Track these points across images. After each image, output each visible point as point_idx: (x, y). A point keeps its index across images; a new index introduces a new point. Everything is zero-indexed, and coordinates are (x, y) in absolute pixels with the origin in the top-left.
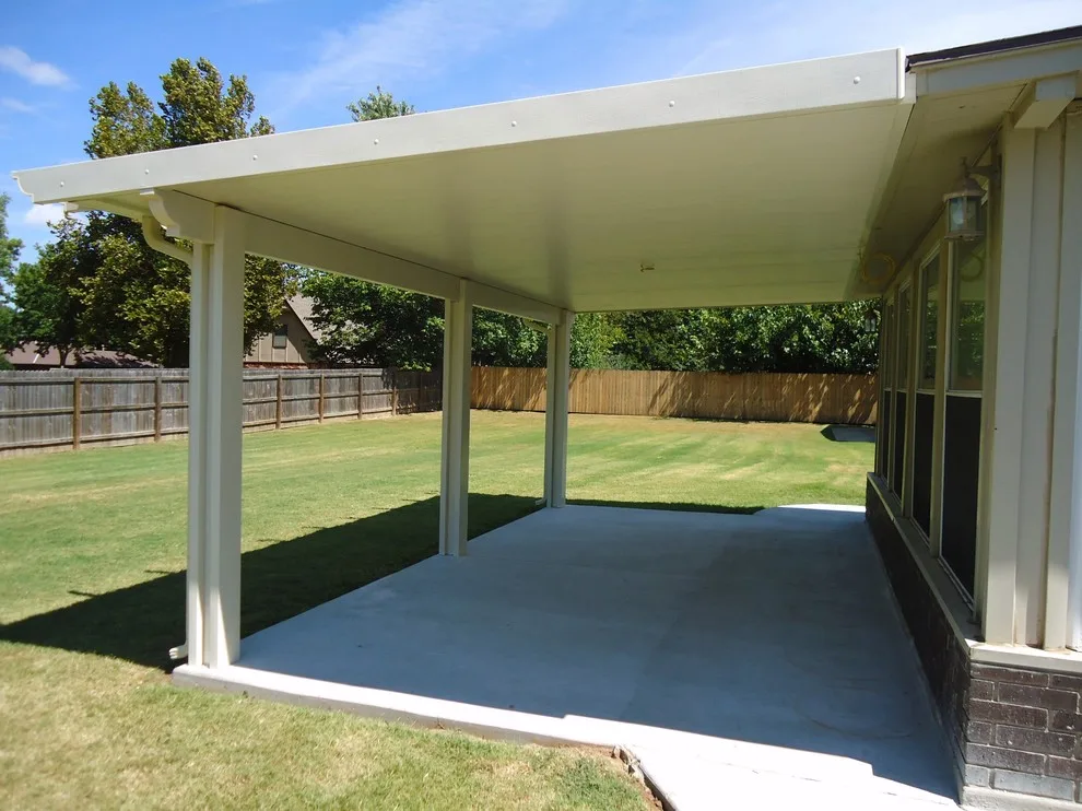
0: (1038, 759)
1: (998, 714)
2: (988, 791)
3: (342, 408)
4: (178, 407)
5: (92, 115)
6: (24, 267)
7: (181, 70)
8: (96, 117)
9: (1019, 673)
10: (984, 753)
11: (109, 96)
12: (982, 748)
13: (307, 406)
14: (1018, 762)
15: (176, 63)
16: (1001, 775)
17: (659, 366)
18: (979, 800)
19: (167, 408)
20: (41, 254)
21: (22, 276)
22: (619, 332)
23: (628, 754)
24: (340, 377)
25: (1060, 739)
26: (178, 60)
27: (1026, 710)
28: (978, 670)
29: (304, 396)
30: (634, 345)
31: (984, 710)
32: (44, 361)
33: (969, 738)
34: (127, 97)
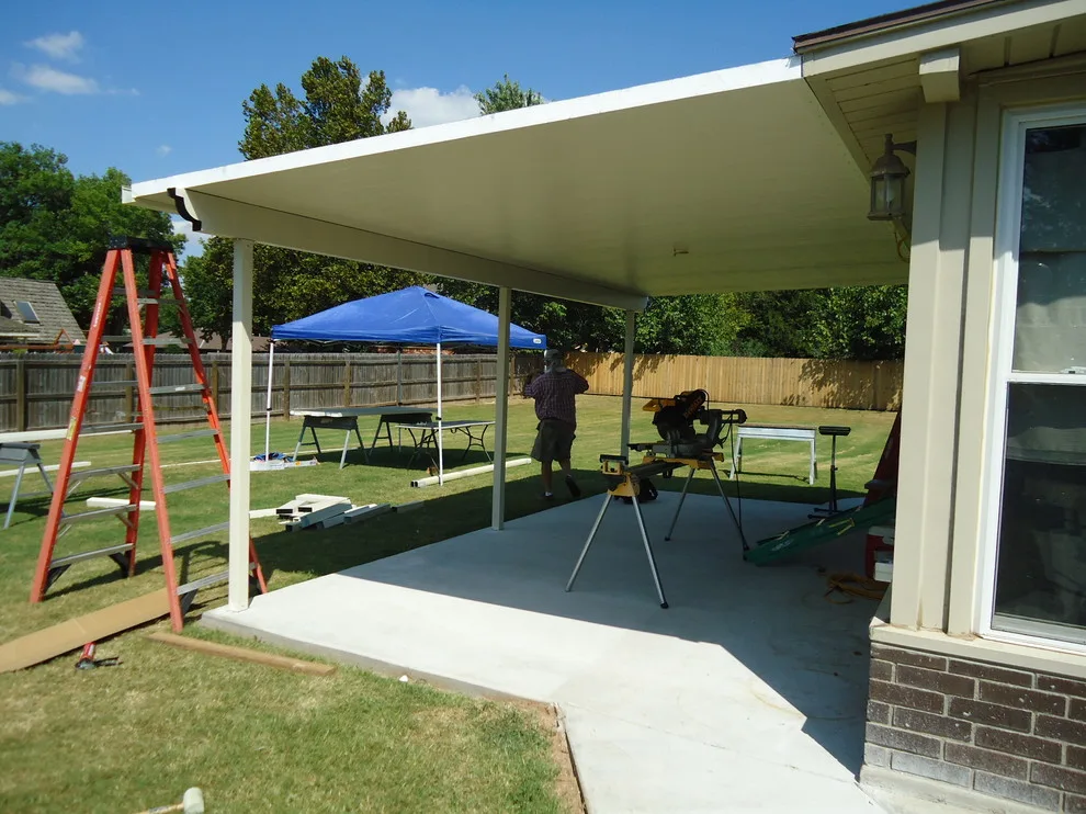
0: (935, 744)
1: (895, 695)
2: (885, 771)
3: (460, 391)
4: (305, 389)
5: (245, 117)
6: (191, 260)
7: (323, 68)
8: (248, 119)
9: (918, 656)
10: (883, 733)
11: (261, 97)
12: (882, 729)
13: (426, 389)
14: (917, 746)
15: (316, 62)
16: (899, 756)
17: (793, 353)
18: (876, 779)
19: (295, 389)
20: (206, 248)
21: (190, 269)
22: (746, 318)
23: (558, 711)
24: (458, 362)
25: (957, 725)
26: (319, 58)
27: (923, 693)
28: (877, 650)
29: (423, 379)
30: (767, 331)
31: (884, 692)
32: (208, 346)
33: (869, 717)
34: (276, 97)
